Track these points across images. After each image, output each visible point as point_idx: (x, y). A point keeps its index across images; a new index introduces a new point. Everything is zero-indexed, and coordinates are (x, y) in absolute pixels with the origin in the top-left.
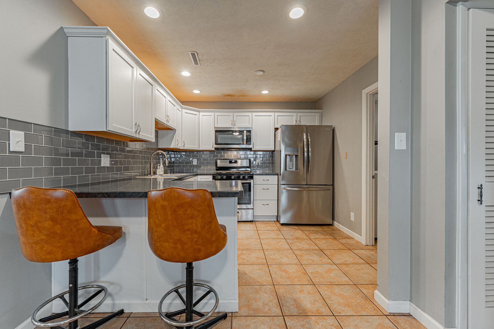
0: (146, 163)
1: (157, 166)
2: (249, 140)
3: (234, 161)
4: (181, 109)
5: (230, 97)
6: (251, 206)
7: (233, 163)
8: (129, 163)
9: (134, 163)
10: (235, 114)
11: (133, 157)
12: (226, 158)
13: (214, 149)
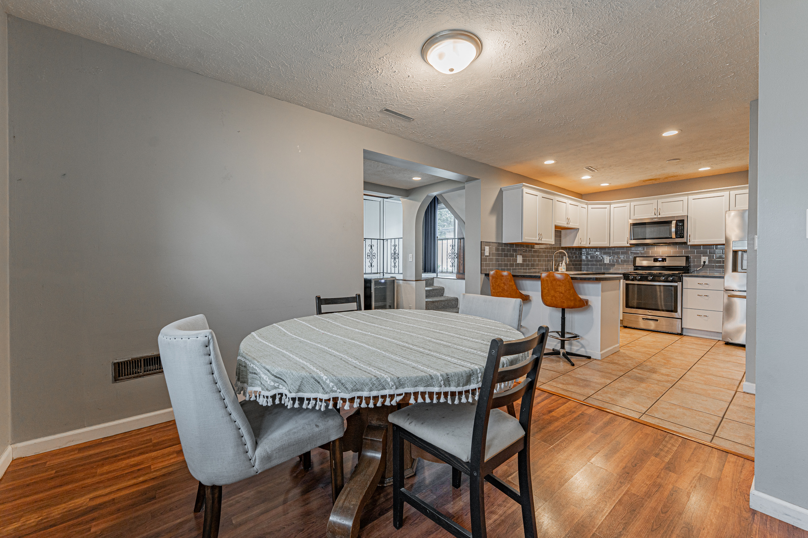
0: (548, 261)
1: (559, 264)
2: (680, 233)
3: (661, 259)
4: (586, 206)
5: (651, 181)
6: (679, 315)
7: (660, 261)
8: (534, 261)
9: (539, 261)
10: (660, 201)
11: (538, 256)
12: (650, 255)
13: (629, 245)
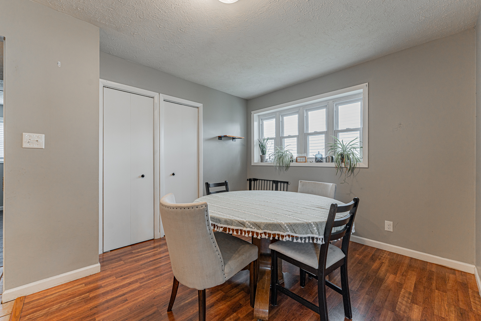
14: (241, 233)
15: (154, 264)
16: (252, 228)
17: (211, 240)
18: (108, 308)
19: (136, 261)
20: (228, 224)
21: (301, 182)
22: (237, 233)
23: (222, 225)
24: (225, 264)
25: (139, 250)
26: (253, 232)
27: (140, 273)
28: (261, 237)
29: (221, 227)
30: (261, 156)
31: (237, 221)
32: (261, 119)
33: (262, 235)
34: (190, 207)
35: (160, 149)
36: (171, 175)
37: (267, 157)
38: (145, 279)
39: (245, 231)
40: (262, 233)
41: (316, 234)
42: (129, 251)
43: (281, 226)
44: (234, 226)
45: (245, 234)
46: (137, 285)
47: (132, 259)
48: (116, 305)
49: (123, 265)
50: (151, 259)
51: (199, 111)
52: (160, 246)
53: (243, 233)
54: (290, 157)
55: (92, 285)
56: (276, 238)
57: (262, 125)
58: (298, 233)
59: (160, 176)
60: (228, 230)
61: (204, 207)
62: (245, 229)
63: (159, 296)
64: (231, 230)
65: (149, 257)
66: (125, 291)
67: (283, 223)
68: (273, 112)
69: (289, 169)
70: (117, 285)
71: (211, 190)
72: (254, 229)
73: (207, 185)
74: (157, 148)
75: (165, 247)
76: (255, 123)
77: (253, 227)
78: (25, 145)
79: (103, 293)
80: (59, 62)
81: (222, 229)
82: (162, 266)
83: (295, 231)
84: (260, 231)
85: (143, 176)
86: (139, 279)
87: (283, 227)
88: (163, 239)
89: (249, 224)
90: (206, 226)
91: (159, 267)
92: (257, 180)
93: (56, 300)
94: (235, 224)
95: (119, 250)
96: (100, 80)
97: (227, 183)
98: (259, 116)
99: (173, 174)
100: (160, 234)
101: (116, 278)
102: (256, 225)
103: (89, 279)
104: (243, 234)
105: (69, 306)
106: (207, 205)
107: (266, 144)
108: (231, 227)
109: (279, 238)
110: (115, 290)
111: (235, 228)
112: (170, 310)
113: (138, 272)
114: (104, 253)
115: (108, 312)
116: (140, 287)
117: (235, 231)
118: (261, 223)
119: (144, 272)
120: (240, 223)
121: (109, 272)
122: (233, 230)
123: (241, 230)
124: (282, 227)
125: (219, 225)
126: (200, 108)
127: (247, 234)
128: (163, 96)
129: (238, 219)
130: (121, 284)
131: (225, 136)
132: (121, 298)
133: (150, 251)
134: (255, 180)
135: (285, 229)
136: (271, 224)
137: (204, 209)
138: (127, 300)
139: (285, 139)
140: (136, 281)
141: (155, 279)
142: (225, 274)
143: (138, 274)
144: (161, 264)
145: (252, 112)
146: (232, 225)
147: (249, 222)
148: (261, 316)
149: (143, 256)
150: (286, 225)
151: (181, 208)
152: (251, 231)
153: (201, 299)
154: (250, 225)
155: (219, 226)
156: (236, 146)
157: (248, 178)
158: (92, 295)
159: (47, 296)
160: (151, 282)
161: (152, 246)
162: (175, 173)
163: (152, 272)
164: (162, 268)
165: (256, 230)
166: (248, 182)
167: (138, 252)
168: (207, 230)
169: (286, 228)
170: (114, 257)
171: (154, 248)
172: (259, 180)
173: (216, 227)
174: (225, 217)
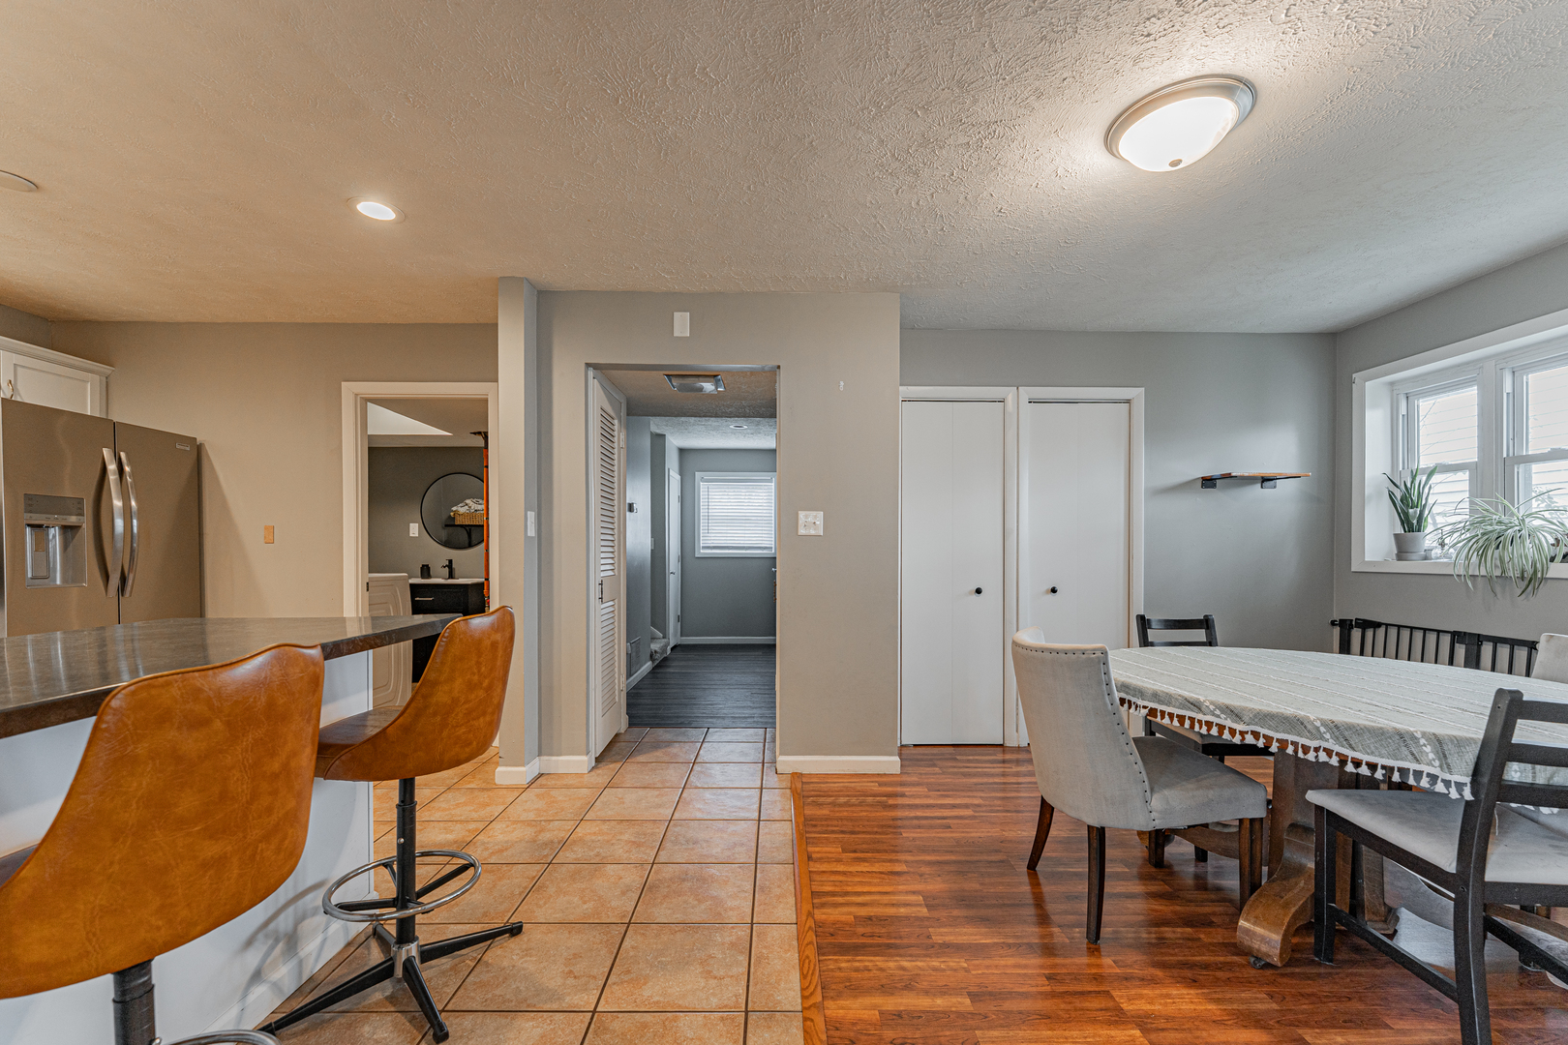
14: (1192, 726)
15: (1004, 790)
16: (1218, 716)
17: (1116, 726)
18: (919, 827)
19: (965, 775)
20: (1160, 702)
21: (1548, 641)
22: (1182, 723)
23: (1146, 703)
24: (1152, 790)
25: (971, 758)
26: (1221, 728)
27: (976, 797)
28: (1241, 741)
29: (1145, 707)
30: (1396, 536)
31: (1183, 697)
32: (1404, 397)
33: (1246, 736)
34: (1068, 650)
35: (1018, 526)
36: (1047, 592)
37: (1428, 540)
38: (984, 809)
39: (1200, 722)
40: (1247, 732)
41: (1430, 764)
42: (951, 754)
43: (1302, 724)
44: (1174, 707)
45: (1201, 728)
46: (968, 812)
47: (956, 770)
48: (931, 827)
49: (939, 774)
50: (997, 780)
51: (1133, 412)
52: (1018, 762)
53: (1197, 726)
54: (1552, 541)
55: (890, 789)
56: (1287, 751)
57: (1410, 419)
58: (1360, 751)
59: (1018, 594)
60: (1159, 714)
61: (1098, 654)
62: (1200, 716)
63: (1010, 841)
64: (1167, 716)
65: (992, 775)
66: (945, 814)
67: (1312, 718)
68: (1467, 363)
69: (1543, 589)
70: (931, 802)
71: (1152, 635)
72: (1226, 719)
73: (1144, 623)
74: (1011, 524)
75: (1030, 768)
76: (1368, 414)
77: (1223, 716)
78: (802, 531)
79: (909, 805)
80: (842, 383)
81: (1146, 711)
82: (1021, 797)
83: (1352, 743)
84: (1239, 727)
85: (979, 591)
86: (972, 805)
87: (1309, 727)
88: (1027, 749)
89: (1212, 707)
90: (1103, 695)
91: (1013, 798)
92: (1376, 625)
93: (842, 791)
94: (1178, 704)
95: (929, 748)
96: (901, 388)
97: (1211, 622)
98: (1392, 384)
99: (1054, 590)
100: (1018, 737)
101: (929, 790)
102: (1229, 712)
103: (884, 779)
104: (1197, 728)
105: (860, 804)
106: (1107, 652)
107: (1426, 490)
108: (1168, 709)
109: (1296, 751)
110: (928, 806)
111: (1177, 711)
112: (1032, 865)
113: (970, 794)
114: (902, 746)
115: (920, 833)
116: (973, 817)
117: (1175, 719)
118: (1244, 709)
119: (981, 797)
120: (1189, 702)
121: (914, 779)
122: (1171, 716)
123: (1192, 719)
124: (1305, 727)
125: (1141, 703)
126: (1134, 404)
127: (1204, 728)
128: (1027, 392)
129: (1186, 694)
130: (939, 802)
131: (1228, 476)
132: (940, 821)
133: (995, 765)
134: (1366, 625)
135: (1314, 731)
136: (1273, 715)
137: (1098, 658)
138: (950, 827)
139: (1535, 467)
140: (966, 806)
141: (1005, 814)
142: (1154, 813)
143: (969, 797)
144: (1019, 795)
145: (1354, 376)
146: (1168, 704)
147: (1212, 703)
148: (1257, 946)
149: (980, 770)
150: (1318, 724)
151: (1051, 651)
152: (1217, 724)
153: (1095, 845)
154: (1215, 710)
155: (1139, 703)
156: (1283, 505)
157: (1337, 617)
158: (891, 801)
159: (827, 783)
160: (997, 817)
161: (1000, 757)
162: (1057, 588)
163: (999, 802)
164: (1020, 801)
165: (1229, 723)
166: (1337, 630)
167: (969, 761)
168: (1105, 704)
169: (1319, 731)
170: (919, 757)
171: (1004, 762)
172: (1387, 625)
173: (1133, 707)
174: (1155, 688)
